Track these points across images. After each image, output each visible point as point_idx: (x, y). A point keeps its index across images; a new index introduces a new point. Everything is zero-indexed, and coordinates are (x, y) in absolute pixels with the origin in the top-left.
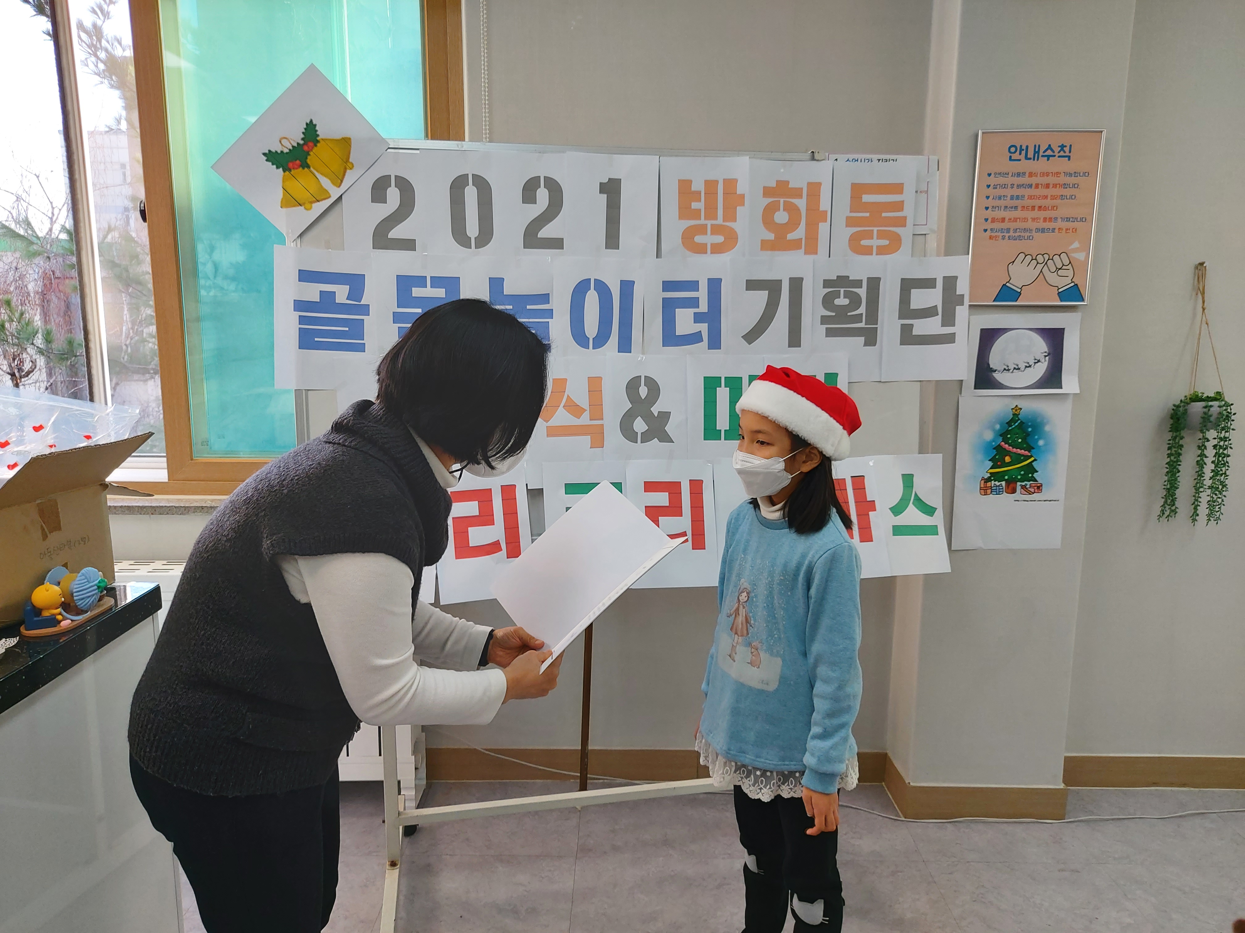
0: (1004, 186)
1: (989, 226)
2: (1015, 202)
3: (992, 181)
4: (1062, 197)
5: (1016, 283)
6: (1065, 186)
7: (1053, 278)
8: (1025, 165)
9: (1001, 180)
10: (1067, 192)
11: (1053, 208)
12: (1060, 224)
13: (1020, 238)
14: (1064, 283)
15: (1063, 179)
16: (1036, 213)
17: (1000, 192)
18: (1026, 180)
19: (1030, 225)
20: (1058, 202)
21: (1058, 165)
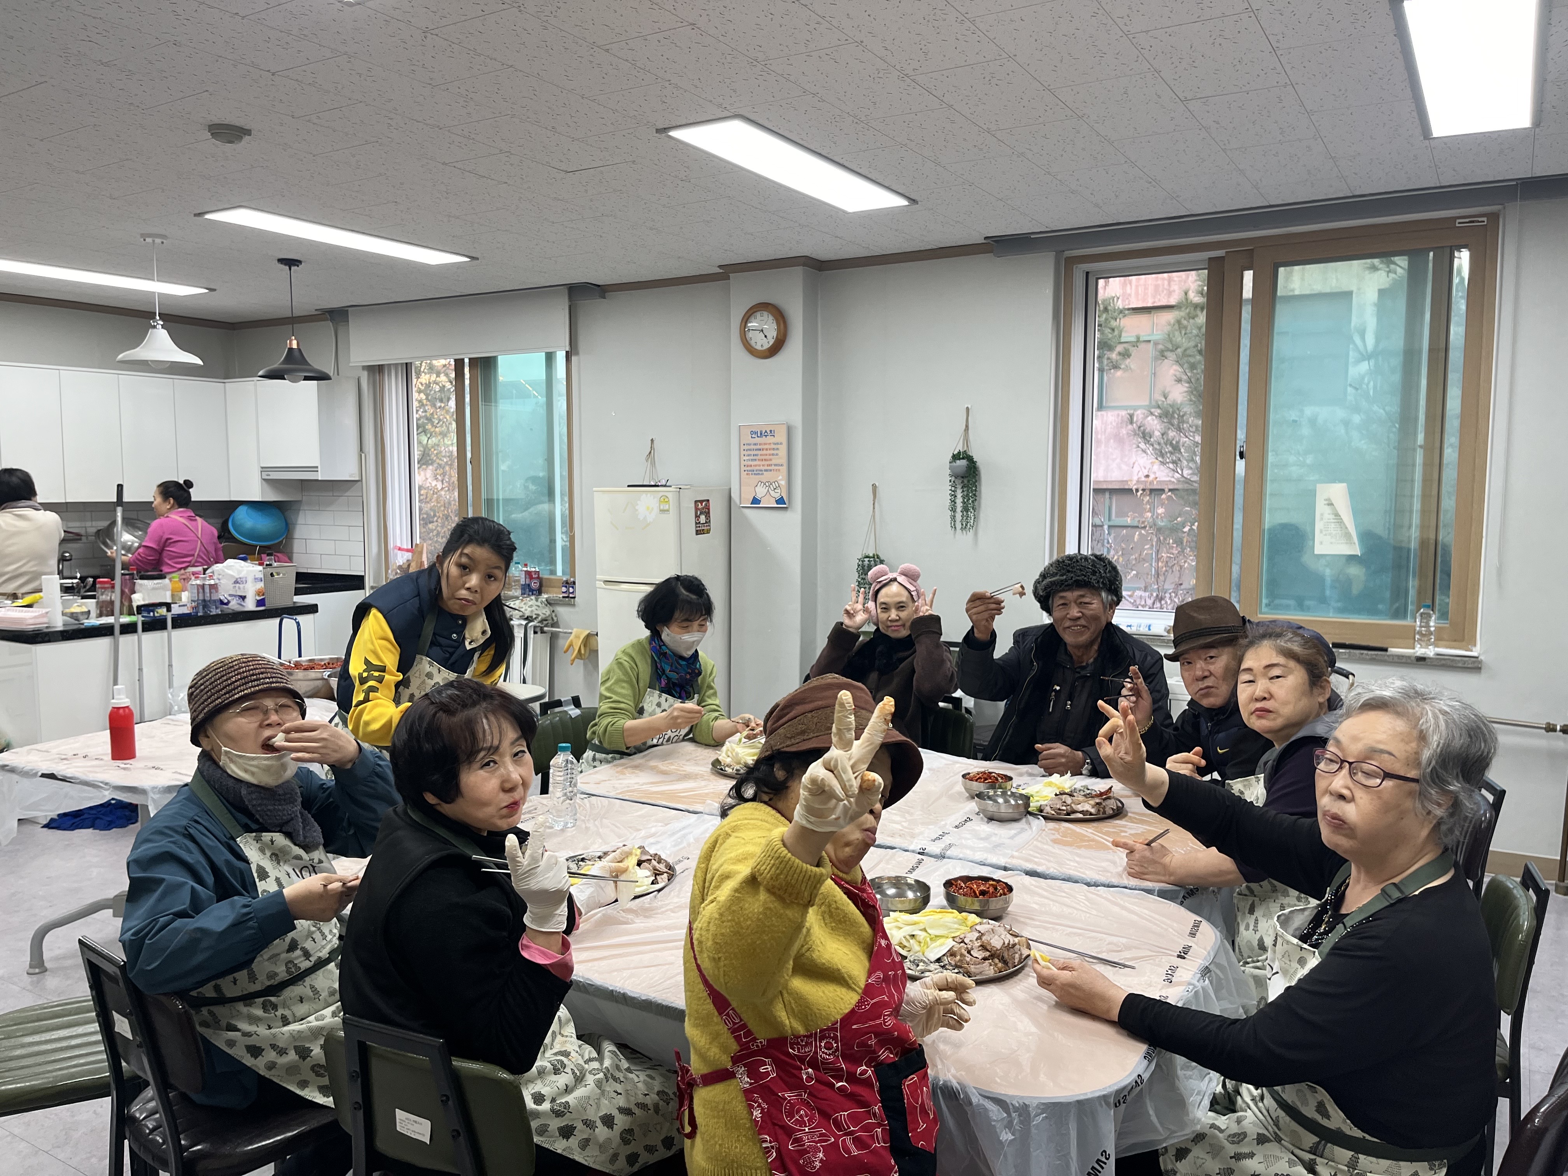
0: (750, 450)
1: (746, 468)
2: (755, 457)
3: (746, 447)
4: (773, 455)
5: (758, 496)
6: (774, 449)
7: (772, 493)
8: (758, 440)
9: (749, 447)
10: (775, 452)
11: (771, 460)
12: (773, 467)
13: (758, 474)
14: (778, 496)
15: (773, 446)
16: (764, 463)
17: (749, 452)
18: (758, 447)
19: (762, 468)
20: (771, 457)
21: (770, 439)
